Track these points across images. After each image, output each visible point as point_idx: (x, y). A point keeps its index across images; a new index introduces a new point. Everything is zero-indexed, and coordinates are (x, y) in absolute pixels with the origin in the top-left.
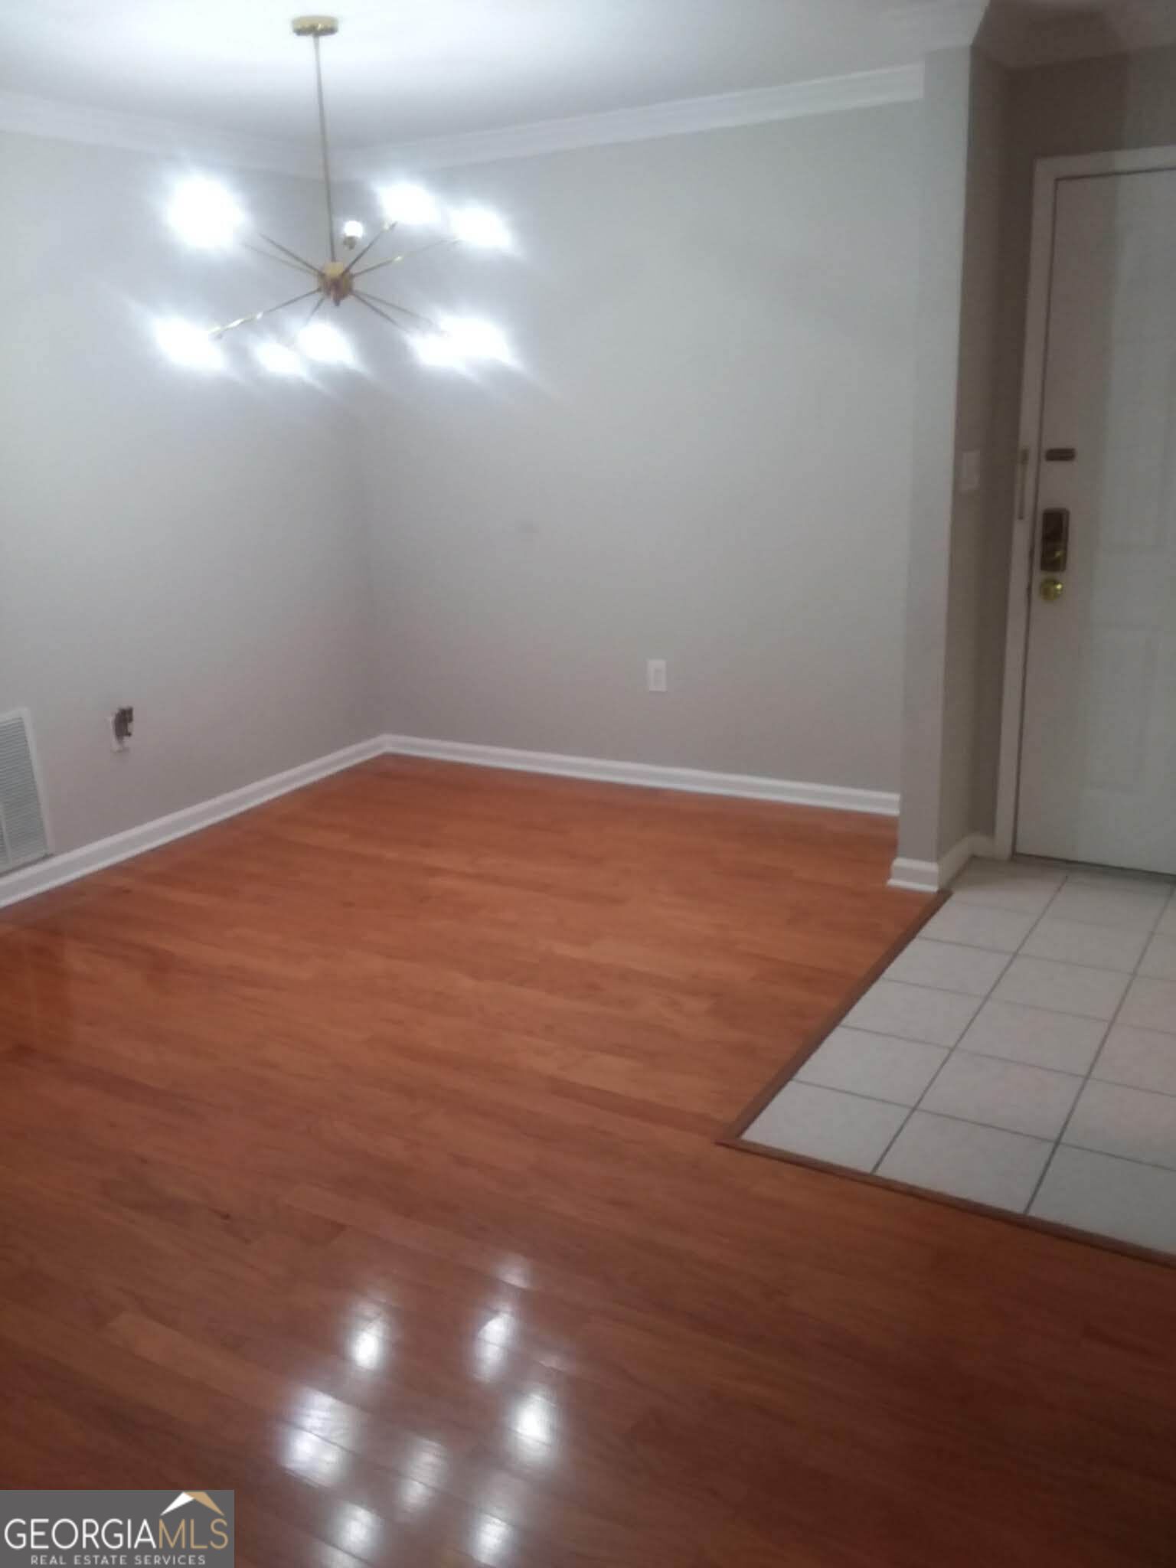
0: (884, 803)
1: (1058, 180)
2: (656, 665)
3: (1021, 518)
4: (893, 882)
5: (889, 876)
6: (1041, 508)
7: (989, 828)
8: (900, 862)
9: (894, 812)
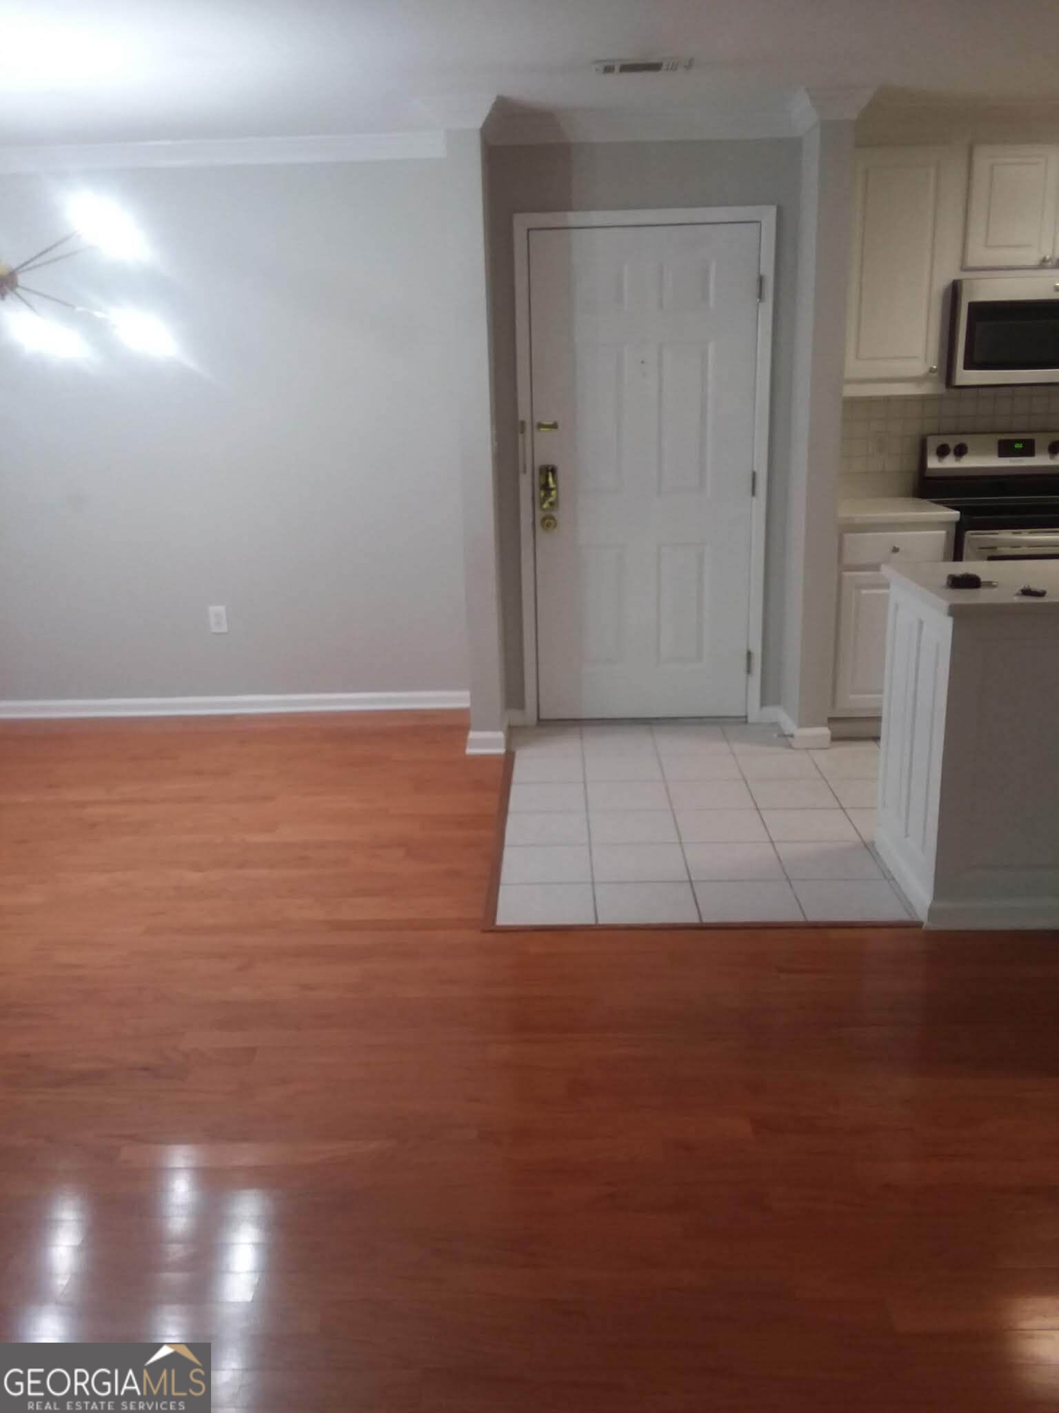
0: (455, 699)
1: (529, 230)
2: (217, 611)
3: (525, 472)
4: (470, 751)
5: (464, 748)
6: (537, 465)
7: (521, 706)
8: (472, 735)
9: (466, 704)
